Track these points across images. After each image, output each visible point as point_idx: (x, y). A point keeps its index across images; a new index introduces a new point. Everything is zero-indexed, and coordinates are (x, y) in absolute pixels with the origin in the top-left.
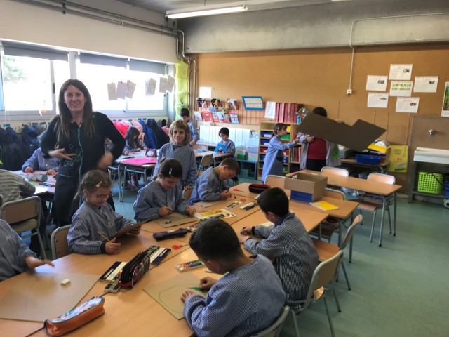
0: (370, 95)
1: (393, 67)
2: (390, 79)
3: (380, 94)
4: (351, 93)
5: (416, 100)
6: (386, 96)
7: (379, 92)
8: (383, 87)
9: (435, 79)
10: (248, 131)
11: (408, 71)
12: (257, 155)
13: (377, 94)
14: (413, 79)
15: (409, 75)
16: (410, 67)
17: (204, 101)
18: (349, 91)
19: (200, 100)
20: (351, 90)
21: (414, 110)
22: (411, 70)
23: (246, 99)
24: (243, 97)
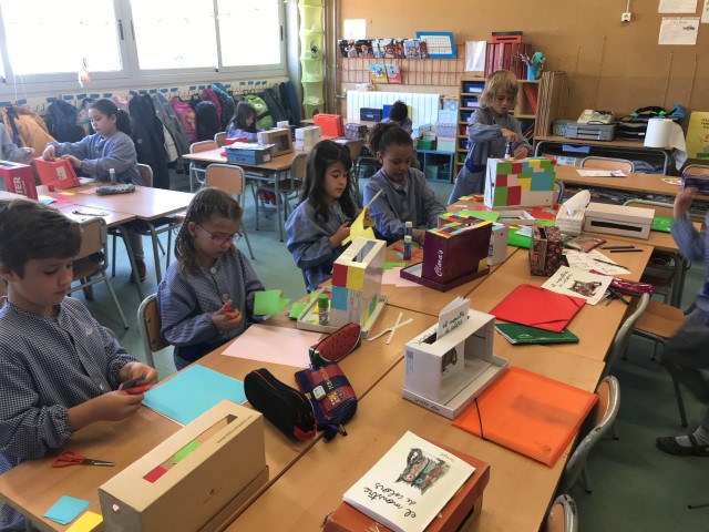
0: (665, 22)
3: (683, 20)
4: (629, 19)
6: (695, 23)
7: (681, 15)
8: (691, 6)
10: (436, 97)
12: (454, 139)
13: (678, 20)
17: (351, 45)
18: (626, 16)
19: (345, 44)
20: (629, 14)
23: (423, 38)
24: (419, 34)
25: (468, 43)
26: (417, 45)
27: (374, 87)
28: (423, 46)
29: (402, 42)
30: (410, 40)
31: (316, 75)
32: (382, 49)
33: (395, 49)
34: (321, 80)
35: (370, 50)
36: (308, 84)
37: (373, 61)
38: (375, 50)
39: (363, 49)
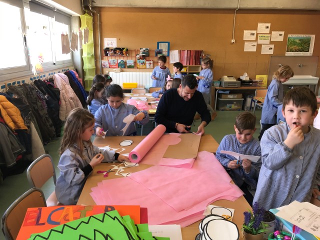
0: (246, 43)
1: (260, 25)
2: (258, 32)
3: (251, 42)
4: (234, 42)
5: (272, 46)
6: (255, 44)
8: (254, 38)
9: (283, 33)
11: (267, 27)
14: (270, 33)
15: (269, 30)
16: (269, 25)
17: (111, 50)
20: (234, 40)
21: (271, 52)
22: (269, 27)
31: (92, 65)
34: (94, 67)
35: (121, 52)
36: (87, 69)
37: (122, 57)
39: (117, 52)
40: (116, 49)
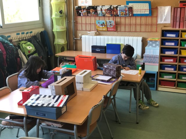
17: (84, 9)
23: (130, 5)
24: (128, 3)
25: (159, 7)
26: (127, 9)
27: (98, 33)
28: (131, 9)
29: (117, 7)
30: (122, 6)
31: (62, 27)
32: (104, 11)
33: (112, 11)
34: (65, 30)
35: (96, 12)
36: (57, 32)
37: (97, 18)
38: (99, 12)
39: (91, 12)
40: (90, 8)
